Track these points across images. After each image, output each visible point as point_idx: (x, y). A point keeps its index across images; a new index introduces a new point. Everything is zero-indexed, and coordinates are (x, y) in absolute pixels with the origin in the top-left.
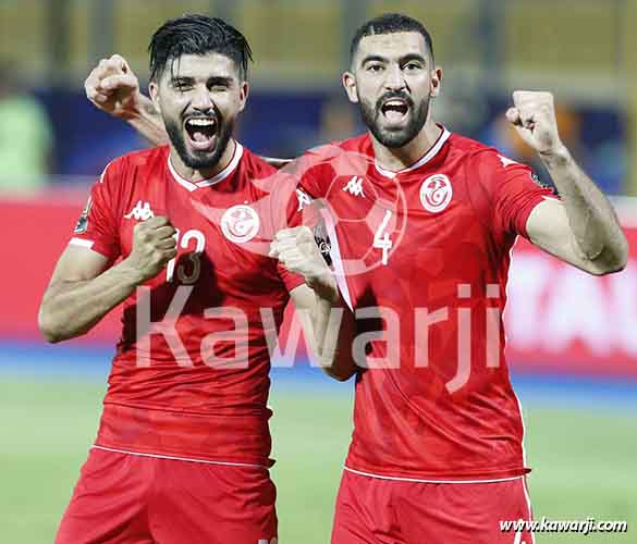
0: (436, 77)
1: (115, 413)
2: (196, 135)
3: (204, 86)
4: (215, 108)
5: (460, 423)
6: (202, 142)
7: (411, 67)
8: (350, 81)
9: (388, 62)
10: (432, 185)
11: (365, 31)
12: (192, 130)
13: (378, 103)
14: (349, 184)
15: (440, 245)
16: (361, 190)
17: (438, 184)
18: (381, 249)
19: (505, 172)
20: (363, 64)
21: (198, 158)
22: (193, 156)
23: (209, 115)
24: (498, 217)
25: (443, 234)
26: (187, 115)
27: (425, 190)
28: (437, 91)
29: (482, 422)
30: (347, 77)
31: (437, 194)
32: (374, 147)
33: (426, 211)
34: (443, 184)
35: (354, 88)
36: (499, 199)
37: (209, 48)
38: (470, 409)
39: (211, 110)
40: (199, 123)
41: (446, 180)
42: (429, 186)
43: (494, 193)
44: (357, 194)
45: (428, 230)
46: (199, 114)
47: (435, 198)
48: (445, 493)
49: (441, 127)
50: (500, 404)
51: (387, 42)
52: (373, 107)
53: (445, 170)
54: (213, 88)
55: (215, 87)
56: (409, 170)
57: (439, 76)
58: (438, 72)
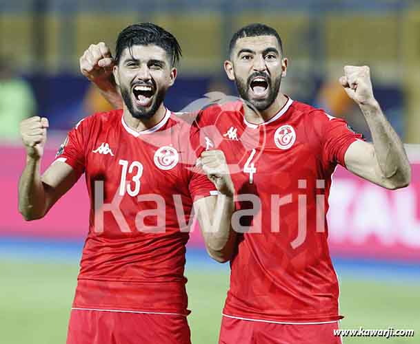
0: (284, 65)
1: (85, 285)
2: (139, 97)
3: (146, 65)
4: (152, 79)
5: (299, 285)
6: (143, 100)
7: (270, 57)
8: (229, 66)
9: (255, 53)
10: (282, 132)
11: (240, 34)
12: (137, 93)
13: (249, 80)
14: (228, 132)
15: (288, 170)
16: (236, 136)
17: (286, 132)
18: (249, 174)
19: (330, 124)
20: (239, 55)
21: (141, 111)
22: (137, 110)
23: (148, 83)
24: (326, 152)
25: (290, 163)
26: (134, 84)
27: (277, 135)
28: (284, 73)
29: (314, 285)
30: (227, 64)
31: (286, 138)
32: (244, 108)
33: (279, 149)
34: (289, 131)
35: (232, 71)
36: (326, 140)
37: (150, 42)
38: (306, 276)
39: (150, 81)
40: (142, 88)
41: (292, 128)
42: (280, 133)
43: (324, 137)
44: (233, 138)
45: (281, 160)
46: (142, 83)
47: (284, 141)
48: (289, 331)
49: (287, 97)
50: (325, 274)
51: (254, 42)
52: (245, 82)
53: (290, 122)
54: (151, 67)
55: (153, 66)
56: (267, 123)
57: (286, 64)
58: (286, 62)
